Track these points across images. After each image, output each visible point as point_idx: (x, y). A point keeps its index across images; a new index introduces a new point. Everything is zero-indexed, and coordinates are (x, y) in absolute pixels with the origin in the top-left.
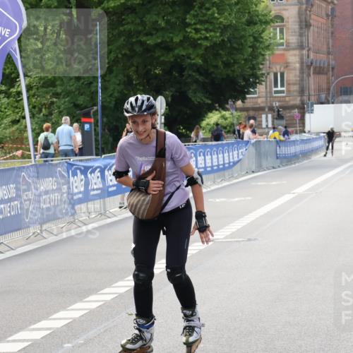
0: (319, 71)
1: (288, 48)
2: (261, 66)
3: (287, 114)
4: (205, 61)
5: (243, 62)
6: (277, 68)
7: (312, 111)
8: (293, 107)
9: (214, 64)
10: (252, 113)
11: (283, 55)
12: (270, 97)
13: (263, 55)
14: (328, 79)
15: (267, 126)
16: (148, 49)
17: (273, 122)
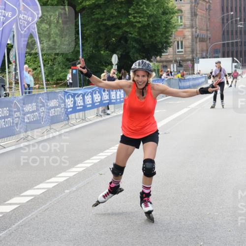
0: (202, 40)
1: (185, 27)
2: (170, 38)
3: (184, 64)
5: (160, 35)
6: (179, 39)
7: (198, 62)
8: (187, 60)
9: (144, 36)
10: (165, 64)
11: (182, 31)
12: (175, 55)
13: (171, 31)
14: (207, 44)
15: (174, 70)
16: (108, 28)
17: (177, 68)
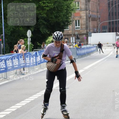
0: (94, 19)
1: (81, 10)
2: (70, 18)
3: (81, 37)
4: (47, 15)
5: (63, 16)
6: (77, 18)
7: (91, 36)
8: (83, 34)
9: (51, 17)
10: (66, 37)
11: (79, 13)
12: (74, 30)
13: (71, 13)
14: (97, 23)
15: (73, 42)
17: (75, 40)
